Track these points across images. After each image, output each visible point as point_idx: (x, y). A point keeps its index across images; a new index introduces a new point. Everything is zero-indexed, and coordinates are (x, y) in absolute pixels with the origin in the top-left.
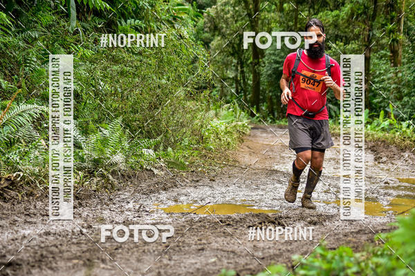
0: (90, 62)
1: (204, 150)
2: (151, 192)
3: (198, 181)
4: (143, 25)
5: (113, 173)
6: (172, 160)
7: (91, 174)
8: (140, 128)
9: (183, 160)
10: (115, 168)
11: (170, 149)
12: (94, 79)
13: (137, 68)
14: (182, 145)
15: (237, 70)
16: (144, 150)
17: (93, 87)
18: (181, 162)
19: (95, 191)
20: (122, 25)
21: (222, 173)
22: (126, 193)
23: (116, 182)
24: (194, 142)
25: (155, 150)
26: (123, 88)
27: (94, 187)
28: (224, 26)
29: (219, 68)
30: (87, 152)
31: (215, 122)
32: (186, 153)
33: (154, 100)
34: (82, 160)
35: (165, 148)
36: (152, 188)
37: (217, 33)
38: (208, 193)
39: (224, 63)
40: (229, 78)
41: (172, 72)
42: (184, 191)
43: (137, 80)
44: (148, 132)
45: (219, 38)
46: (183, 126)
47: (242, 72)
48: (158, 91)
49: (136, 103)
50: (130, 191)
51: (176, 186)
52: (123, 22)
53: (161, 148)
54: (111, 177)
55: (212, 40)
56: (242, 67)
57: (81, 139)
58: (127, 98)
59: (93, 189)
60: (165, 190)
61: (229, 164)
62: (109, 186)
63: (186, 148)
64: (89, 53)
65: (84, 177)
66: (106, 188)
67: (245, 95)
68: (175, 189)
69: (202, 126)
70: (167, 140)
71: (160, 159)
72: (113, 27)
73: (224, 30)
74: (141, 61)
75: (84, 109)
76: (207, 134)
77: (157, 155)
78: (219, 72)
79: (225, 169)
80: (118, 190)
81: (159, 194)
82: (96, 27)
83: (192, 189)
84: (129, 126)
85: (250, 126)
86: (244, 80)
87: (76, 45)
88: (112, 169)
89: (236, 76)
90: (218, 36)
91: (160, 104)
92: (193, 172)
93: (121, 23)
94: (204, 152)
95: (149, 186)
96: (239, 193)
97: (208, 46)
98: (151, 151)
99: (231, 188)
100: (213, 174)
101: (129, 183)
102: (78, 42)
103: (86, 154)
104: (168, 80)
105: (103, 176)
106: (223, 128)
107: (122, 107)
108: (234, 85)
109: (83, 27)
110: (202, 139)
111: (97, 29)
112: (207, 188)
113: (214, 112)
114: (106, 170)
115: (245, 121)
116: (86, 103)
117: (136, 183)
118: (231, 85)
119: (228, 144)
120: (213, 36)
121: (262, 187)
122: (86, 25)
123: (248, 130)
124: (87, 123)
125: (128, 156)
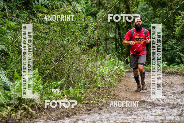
0: (14, 30)
1: (94, 88)
2: (59, 119)
3: (90, 110)
4: (50, 4)
5: (32, 107)
6: (73, 96)
7: (16, 108)
8: (50, 74)
9: (80, 96)
10: (34, 103)
11: (71, 88)
12: (17, 42)
13: (46, 33)
14: (79, 85)
15: (116, 32)
16: (53, 90)
17: (17, 47)
18: (79, 97)
19: (19, 120)
20: (35, 4)
21: (107, 104)
22: (41, 120)
23: (34, 112)
24: (87, 83)
25: (61, 90)
26: (37, 47)
27: (19, 117)
28: (106, 2)
29: (103, 31)
30: (13, 93)
31: (102, 69)
32: (82, 91)
33: (59, 55)
34: (10, 98)
35: (68, 88)
36: (59, 116)
37: (101, 7)
38: (98, 118)
39: (107, 28)
40: (110, 38)
41: (71, 36)
42: (81, 117)
43: (47, 41)
44: (56, 77)
45: (103, 11)
46: (79, 72)
47: (119, 33)
48: (62, 49)
49: (46, 57)
50: (44, 119)
51: (75, 114)
52: (36, 2)
53: (65, 88)
54: (30, 110)
55: (98, 12)
56: (119, 30)
57: (9, 83)
58: (41, 55)
59: (18, 118)
60: (68, 117)
61: (112, 97)
62: (29, 116)
63: (82, 87)
64: (13, 24)
65: (12, 110)
66: (27, 117)
67: (122, 50)
68: (75, 116)
69: (92, 72)
70: (69, 82)
71: (64, 95)
72: (30, 5)
73: (106, 5)
74: (49, 29)
75: (10, 63)
76: (96, 77)
77: (62, 93)
78: (103, 34)
79: (109, 101)
80: (36, 118)
81: (64, 119)
82: (17, 5)
83: (86, 116)
84: (42, 73)
85: (125, 71)
86: (121, 39)
87: (4, 18)
88: (31, 104)
89: (115, 36)
90: (102, 9)
91: (63, 58)
92: (87, 103)
93: (34, 2)
94: (94, 89)
95: (57, 115)
96: (119, 117)
97: (96, 17)
98: (58, 90)
99: (113, 114)
100: (100, 104)
101: (43, 113)
102: (5, 16)
103: (12, 94)
104: (69, 41)
105: (25, 109)
106: (107, 72)
107: (37, 61)
108: (114, 43)
109: (8, 6)
110: (93, 81)
111: (18, 8)
112: (97, 115)
113: (101, 62)
114: (27, 105)
115: (122, 67)
116: (12, 58)
117: (48, 113)
118: (112, 43)
119: (111, 84)
120: (99, 9)
121: (134, 113)
122: (10, 5)
123: (124, 73)
124: (13, 72)
125: (42, 94)
